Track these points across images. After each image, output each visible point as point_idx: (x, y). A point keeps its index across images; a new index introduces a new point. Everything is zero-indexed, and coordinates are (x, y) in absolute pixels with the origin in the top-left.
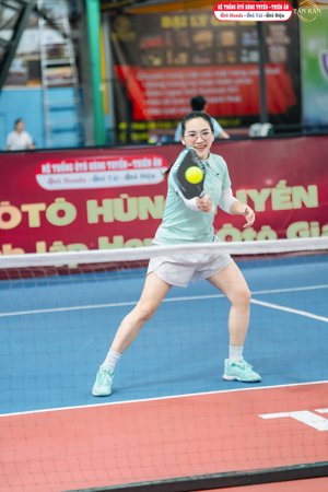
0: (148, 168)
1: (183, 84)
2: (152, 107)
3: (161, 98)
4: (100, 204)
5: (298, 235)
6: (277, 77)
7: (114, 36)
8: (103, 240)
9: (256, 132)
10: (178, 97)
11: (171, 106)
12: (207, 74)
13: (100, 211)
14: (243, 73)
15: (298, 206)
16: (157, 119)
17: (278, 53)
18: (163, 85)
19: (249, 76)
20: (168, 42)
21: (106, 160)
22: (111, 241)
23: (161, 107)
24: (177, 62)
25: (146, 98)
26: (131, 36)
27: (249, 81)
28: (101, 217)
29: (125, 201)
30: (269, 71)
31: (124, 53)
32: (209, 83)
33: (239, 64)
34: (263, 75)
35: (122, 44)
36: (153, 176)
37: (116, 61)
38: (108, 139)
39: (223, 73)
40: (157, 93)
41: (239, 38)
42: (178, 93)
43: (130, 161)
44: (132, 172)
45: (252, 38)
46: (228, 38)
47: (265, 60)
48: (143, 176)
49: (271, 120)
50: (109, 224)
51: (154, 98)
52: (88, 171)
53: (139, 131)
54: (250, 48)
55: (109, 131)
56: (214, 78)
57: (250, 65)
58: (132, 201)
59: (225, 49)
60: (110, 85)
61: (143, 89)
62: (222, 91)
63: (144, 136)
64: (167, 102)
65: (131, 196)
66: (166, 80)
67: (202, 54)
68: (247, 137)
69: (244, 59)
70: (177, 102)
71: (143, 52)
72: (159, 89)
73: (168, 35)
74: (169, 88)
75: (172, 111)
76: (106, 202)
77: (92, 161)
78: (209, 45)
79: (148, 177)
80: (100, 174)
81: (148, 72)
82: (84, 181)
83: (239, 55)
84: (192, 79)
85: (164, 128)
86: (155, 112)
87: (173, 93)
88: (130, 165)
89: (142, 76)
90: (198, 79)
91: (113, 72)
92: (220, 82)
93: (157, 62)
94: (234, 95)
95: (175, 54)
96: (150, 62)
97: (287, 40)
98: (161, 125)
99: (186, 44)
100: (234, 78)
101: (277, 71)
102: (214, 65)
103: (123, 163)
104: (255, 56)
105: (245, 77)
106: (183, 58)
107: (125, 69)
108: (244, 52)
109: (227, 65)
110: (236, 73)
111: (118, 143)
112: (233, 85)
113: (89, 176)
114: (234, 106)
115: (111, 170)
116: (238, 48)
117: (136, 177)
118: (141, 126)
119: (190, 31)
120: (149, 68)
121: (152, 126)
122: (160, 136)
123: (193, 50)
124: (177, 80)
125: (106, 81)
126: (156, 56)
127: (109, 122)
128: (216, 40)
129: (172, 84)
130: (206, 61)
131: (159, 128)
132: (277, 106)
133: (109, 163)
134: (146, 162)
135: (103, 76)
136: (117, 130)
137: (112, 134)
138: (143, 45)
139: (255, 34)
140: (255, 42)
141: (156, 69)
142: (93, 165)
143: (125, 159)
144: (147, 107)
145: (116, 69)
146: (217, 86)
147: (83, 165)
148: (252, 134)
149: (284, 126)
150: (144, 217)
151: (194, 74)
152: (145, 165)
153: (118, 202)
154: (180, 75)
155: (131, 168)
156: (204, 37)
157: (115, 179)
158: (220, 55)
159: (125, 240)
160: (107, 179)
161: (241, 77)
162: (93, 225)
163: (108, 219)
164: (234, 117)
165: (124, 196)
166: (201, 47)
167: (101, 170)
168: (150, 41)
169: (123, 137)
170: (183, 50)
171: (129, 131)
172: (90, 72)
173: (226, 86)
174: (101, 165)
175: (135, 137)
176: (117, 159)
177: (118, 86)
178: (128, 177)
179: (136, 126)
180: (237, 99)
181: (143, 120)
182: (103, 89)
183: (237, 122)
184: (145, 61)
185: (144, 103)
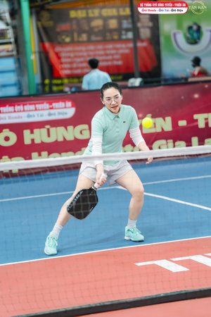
0: (62, 108)
1: (85, 54)
2: (65, 69)
3: (71, 63)
4: (32, 132)
5: (160, 148)
6: (145, 48)
7: (39, 24)
8: (35, 155)
9: (132, 83)
10: (82, 62)
11: (77, 68)
12: (100, 47)
13: (32, 136)
14: (123, 46)
15: (159, 130)
16: (69, 77)
17: (145, 33)
18: (72, 55)
19: (127, 48)
20: (75, 27)
21: (35, 104)
22: (40, 155)
23: (71, 69)
24: (80, 39)
25: (61, 63)
26: (51, 23)
27: (127, 51)
28: (33, 140)
29: (48, 130)
30: (140, 44)
31: (46, 35)
32: (102, 52)
33: (120, 40)
34: (135, 47)
35: (45, 29)
36: (66, 113)
37: (41, 40)
38: (38, 90)
39: (110, 46)
40: (69, 60)
41: (120, 24)
42: (82, 59)
43: (51, 104)
44: (52, 111)
45: (129, 23)
46: (113, 24)
47: (137, 37)
48: (59, 114)
49: (142, 76)
50: (38, 144)
51: (66, 63)
52: (24, 111)
53: (57, 85)
54: (127, 30)
55: (38, 85)
56: (105, 49)
57: (127, 41)
58: (53, 130)
59: (111, 31)
60: (37, 55)
61: (59, 58)
62: (110, 57)
63: (61, 88)
64: (75, 65)
65: (52, 126)
66: (74, 51)
67: (97, 34)
68: (126, 87)
69: (124, 37)
70: (80, 65)
71: (58, 33)
72: (69, 57)
73: (74, 22)
74: (76, 57)
75: (78, 71)
76: (36, 131)
77: (26, 104)
78: (101, 28)
79: (63, 114)
80: (31, 113)
81: (62, 47)
82: (21, 117)
83: (120, 35)
84: (91, 50)
85: (73, 83)
86: (68, 72)
87: (78, 60)
88: (51, 106)
89: (58, 49)
90: (95, 50)
91: (39, 47)
92: (108, 52)
93: (68, 40)
94: (118, 60)
95: (79, 35)
96: (64, 40)
97: (151, 24)
98: (71, 80)
99: (87, 28)
100: (117, 49)
101: (145, 44)
102: (105, 41)
103: (46, 105)
104: (130, 35)
105: (125, 49)
106: (84, 37)
107: (47, 45)
108: (124, 32)
109: (113, 41)
110: (118, 46)
111: (44, 92)
112: (117, 54)
113: (24, 114)
114: (118, 67)
115: (39, 110)
116: (119, 30)
117: (55, 114)
118: (59, 82)
119: (89, 20)
120: (63, 44)
121: (66, 81)
122: (71, 88)
123: (90, 32)
124: (81, 51)
125: (35, 53)
126: (67, 36)
127: (38, 79)
128: (105, 26)
129: (77, 54)
130: (99, 38)
131: (69, 83)
132: (145, 67)
133: (37, 106)
134: (61, 104)
135: (33, 50)
136: (43, 84)
137: (40, 87)
138: (58, 29)
139: (130, 21)
140: (130, 26)
141: (67, 44)
142: (27, 107)
143: (47, 103)
144: (62, 69)
145: (41, 45)
146: (107, 55)
147: (21, 107)
148: (129, 85)
149: (150, 80)
150: (60, 139)
151: (92, 47)
152: (61, 106)
153: (44, 131)
154: (83, 48)
155: (52, 108)
156: (98, 23)
157: (42, 116)
158: (108, 34)
159: (49, 154)
160: (36, 116)
161: (121, 48)
162: (28, 145)
163: (37, 141)
164: (118, 75)
165: (48, 127)
166: (96, 30)
167: (32, 110)
168: (63, 26)
169: (47, 89)
170: (84, 32)
171: (51, 85)
172: (24, 47)
173: (112, 55)
174: (32, 107)
175: (55, 88)
176: (42, 103)
177: (43, 56)
178: (50, 115)
179: (55, 81)
180: (120, 63)
181: (59, 77)
182: (33, 58)
183: (120, 77)
184: (60, 39)
185: (60, 66)
